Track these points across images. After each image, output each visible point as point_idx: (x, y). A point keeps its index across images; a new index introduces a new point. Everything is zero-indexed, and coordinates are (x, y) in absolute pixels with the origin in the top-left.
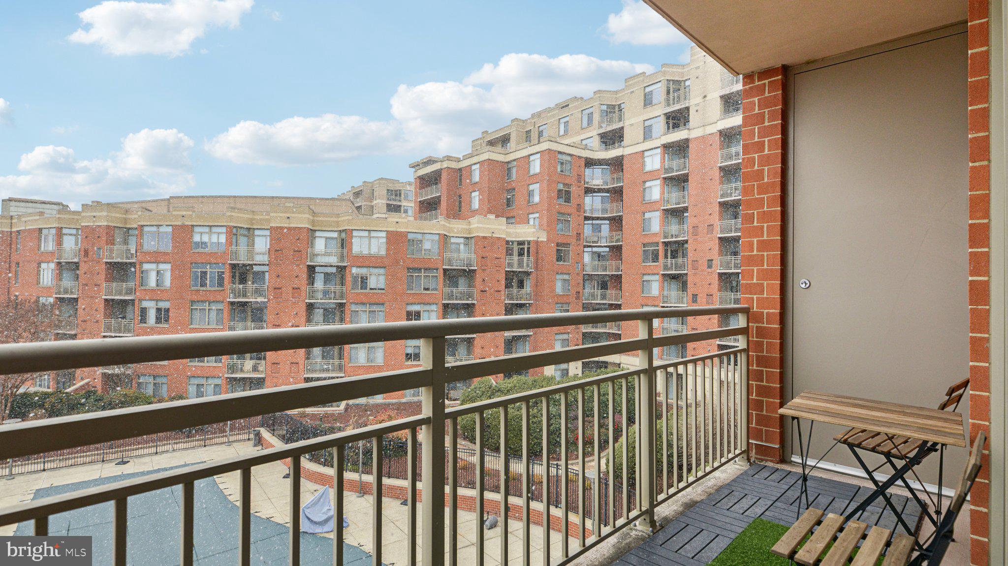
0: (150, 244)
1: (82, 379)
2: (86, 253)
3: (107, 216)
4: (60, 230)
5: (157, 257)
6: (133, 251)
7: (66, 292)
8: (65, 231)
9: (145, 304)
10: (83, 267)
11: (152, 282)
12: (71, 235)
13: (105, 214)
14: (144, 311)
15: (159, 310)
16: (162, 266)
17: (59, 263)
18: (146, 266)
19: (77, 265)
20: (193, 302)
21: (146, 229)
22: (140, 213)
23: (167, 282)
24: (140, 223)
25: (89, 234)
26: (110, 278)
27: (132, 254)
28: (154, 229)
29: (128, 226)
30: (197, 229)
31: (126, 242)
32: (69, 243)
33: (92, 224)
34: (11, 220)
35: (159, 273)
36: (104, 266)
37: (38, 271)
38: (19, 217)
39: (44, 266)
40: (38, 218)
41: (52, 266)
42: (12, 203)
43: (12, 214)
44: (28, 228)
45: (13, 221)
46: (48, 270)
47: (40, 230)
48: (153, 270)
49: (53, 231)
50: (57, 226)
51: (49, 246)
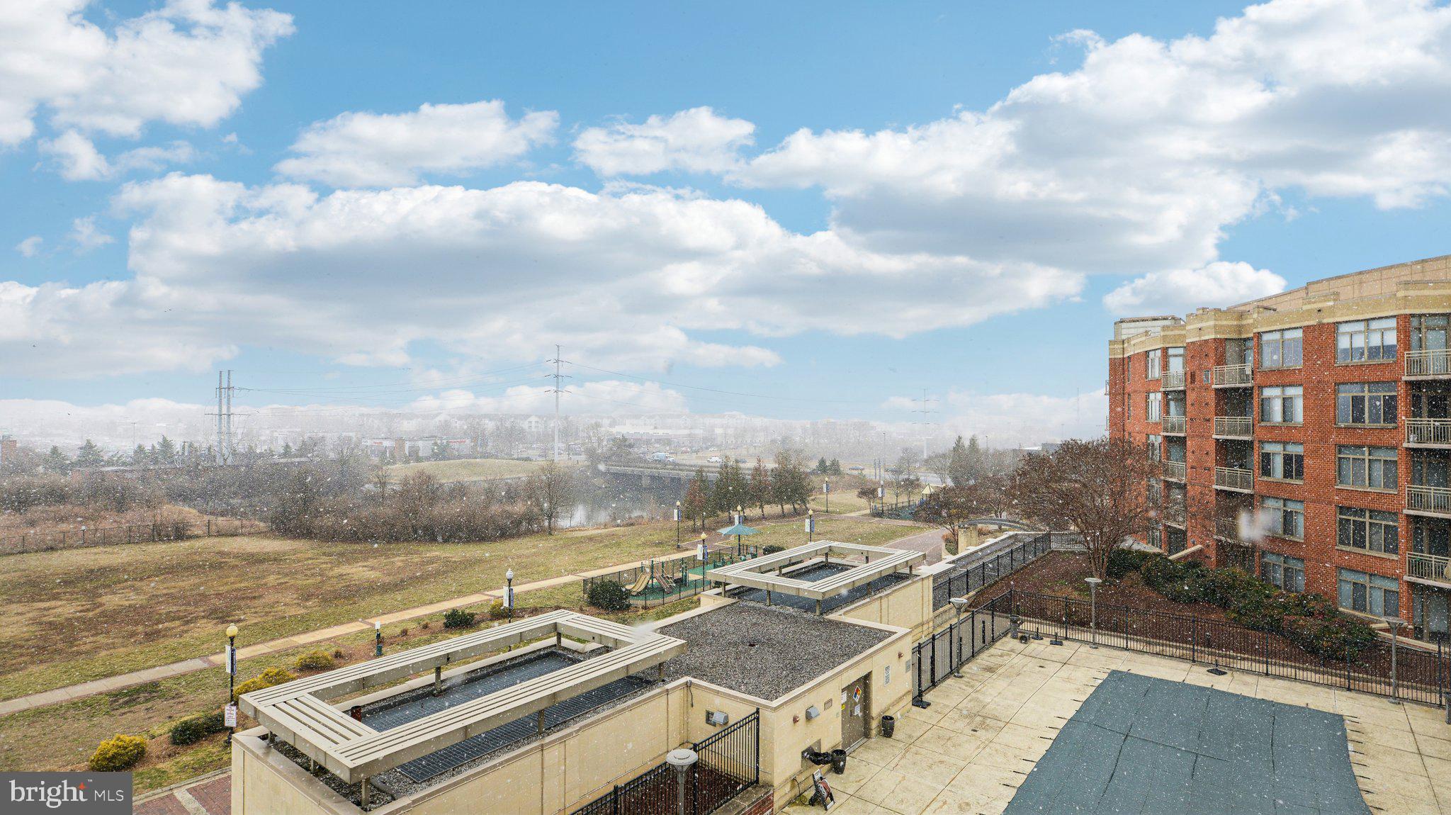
0: (1271, 359)
1: (1194, 545)
2: (1193, 376)
3: (1215, 326)
4: (1165, 351)
5: (1282, 377)
6: (1248, 372)
7: (1173, 429)
8: (1171, 352)
9: (1269, 448)
10: (1191, 397)
11: (1277, 417)
12: (1176, 356)
13: (1212, 323)
14: (1266, 458)
15: (1288, 459)
16: (1291, 391)
17: (1166, 394)
18: (1268, 392)
19: (1184, 392)
20: (1341, 447)
21: (1266, 337)
22: (1255, 316)
23: (1299, 416)
24: (1255, 331)
25: (1195, 352)
26: (1220, 412)
27: (1247, 376)
28: (1277, 336)
29: (1244, 336)
30: (1343, 328)
31: (1243, 359)
32: (1177, 366)
33: (1197, 339)
34: (1123, 344)
35: (1286, 402)
36: (1213, 395)
37: (1147, 403)
38: (1129, 339)
39: (1152, 396)
40: (1144, 338)
41: (1159, 396)
42: (1124, 325)
43: (1124, 337)
44: (1136, 352)
45: (1126, 345)
46: (1156, 399)
47: (1147, 353)
48: (1277, 397)
49: (1159, 353)
50: (1162, 346)
51: (1155, 372)
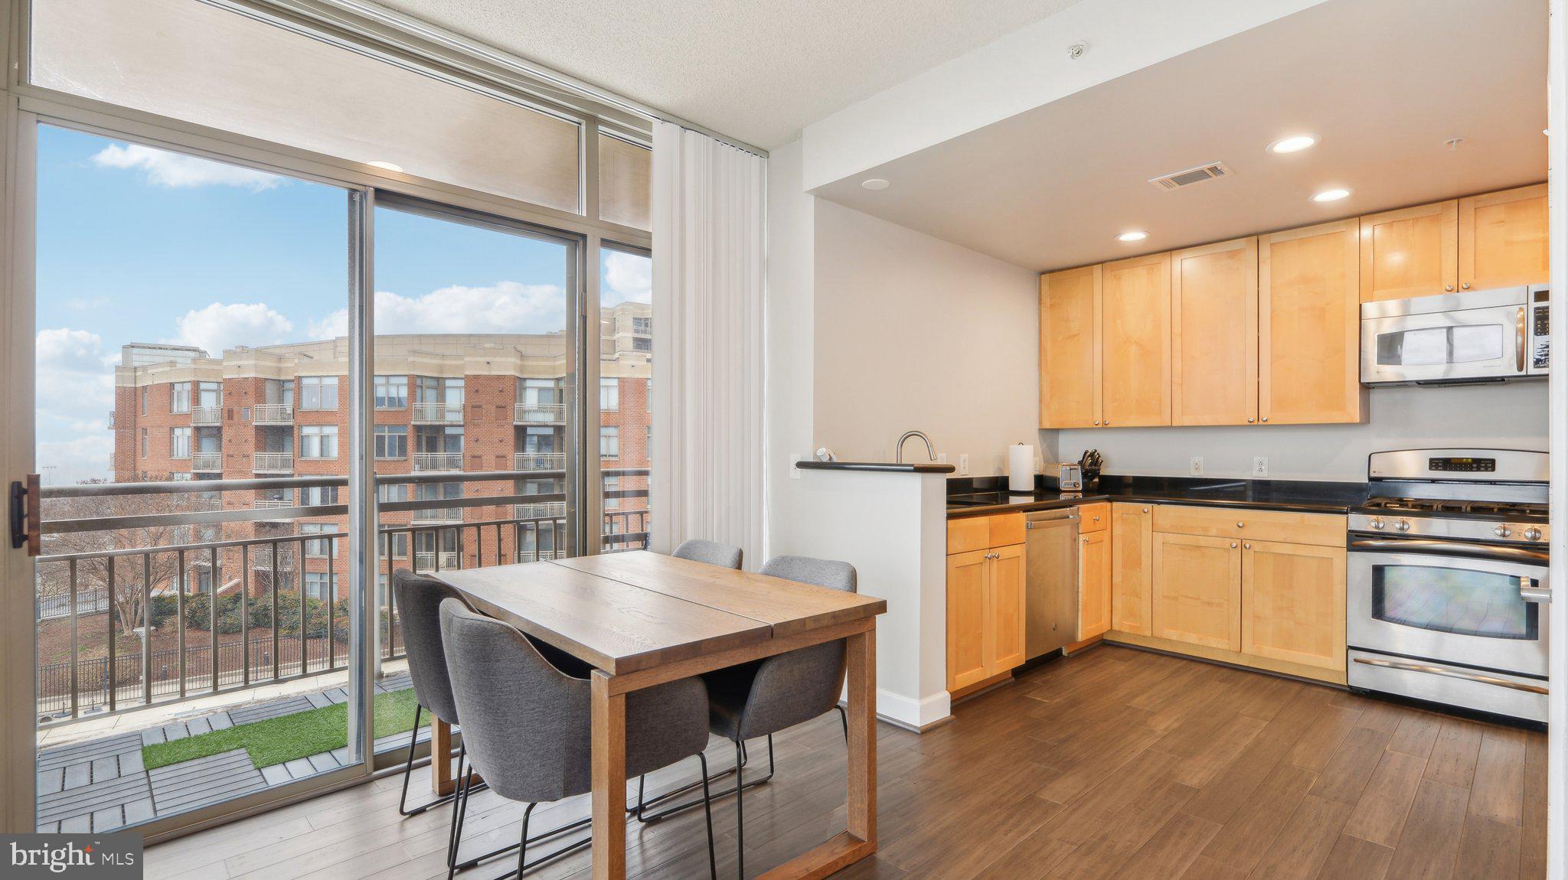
0: (309, 402)
1: (230, 579)
2: (230, 414)
3: (255, 366)
4: (196, 385)
5: (320, 418)
6: (290, 411)
7: (206, 466)
8: (203, 386)
10: (227, 434)
11: (315, 451)
12: (210, 390)
13: (252, 362)
16: (327, 430)
17: (198, 429)
18: (306, 431)
19: (219, 429)
21: (305, 381)
22: (296, 361)
23: (334, 451)
24: (296, 374)
25: (232, 389)
26: (261, 447)
27: (289, 415)
28: (315, 381)
29: (283, 378)
31: (281, 399)
32: (209, 401)
33: (235, 376)
34: (135, 372)
35: (323, 439)
36: (253, 432)
37: (171, 439)
38: (144, 368)
39: (178, 432)
40: (169, 369)
41: (188, 432)
42: (135, 350)
43: (136, 364)
44: (156, 382)
45: (138, 374)
46: (183, 437)
47: (172, 385)
48: (316, 435)
49: (188, 386)
50: (193, 379)
51: (183, 406)
